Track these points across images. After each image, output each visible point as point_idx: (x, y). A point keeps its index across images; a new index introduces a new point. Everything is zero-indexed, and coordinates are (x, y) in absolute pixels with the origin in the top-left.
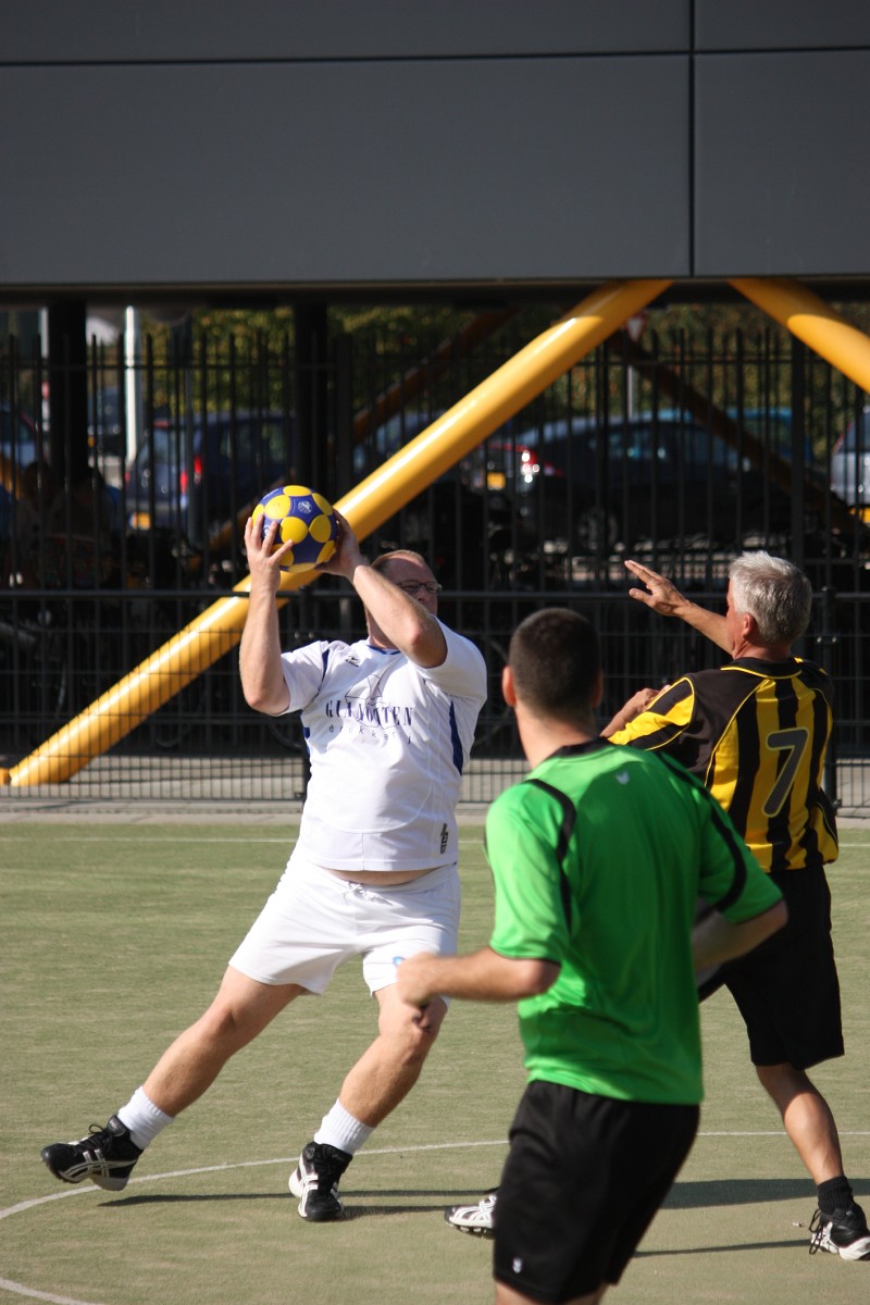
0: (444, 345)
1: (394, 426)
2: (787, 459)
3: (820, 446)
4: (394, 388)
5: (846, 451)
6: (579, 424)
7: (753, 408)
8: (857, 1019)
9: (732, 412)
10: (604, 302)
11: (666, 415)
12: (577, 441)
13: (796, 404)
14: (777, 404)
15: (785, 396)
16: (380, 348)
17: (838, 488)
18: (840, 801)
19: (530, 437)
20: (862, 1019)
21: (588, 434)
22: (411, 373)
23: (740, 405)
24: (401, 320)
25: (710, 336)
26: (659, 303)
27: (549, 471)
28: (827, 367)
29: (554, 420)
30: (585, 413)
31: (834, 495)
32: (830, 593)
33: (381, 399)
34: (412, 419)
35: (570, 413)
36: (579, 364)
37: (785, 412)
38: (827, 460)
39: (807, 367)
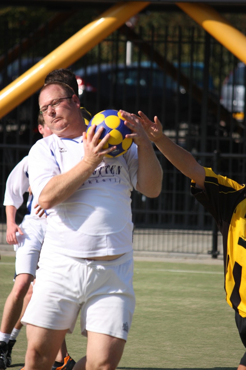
0: (42, 26)
1: (16, 65)
2: (201, 87)
3: (217, 81)
4: (17, 46)
5: (229, 84)
6: (104, 67)
7: (186, 63)
8: (223, 357)
9: (176, 63)
10: (118, 11)
11: (145, 64)
12: (102, 75)
13: (206, 61)
14: (198, 60)
15: (201, 56)
16: (11, 25)
17: (224, 102)
18: (219, 252)
19: (81, 72)
20: (225, 357)
21: (108, 72)
22: (25, 40)
23: (180, 60)
24: (22, 13)
25: (167, 28)
26: (144, 11)
27: (89, 89)
28: (221, 46)
29: (92, 64)
30: (107, 61)
31: (222, 107)
32: (218, 154)
33: (10, 51)
34: (25, 61)
35: (100, 61)
36: (105, 40)
37: (201, 65)
38: (220, 88)
39: (212, 46)
